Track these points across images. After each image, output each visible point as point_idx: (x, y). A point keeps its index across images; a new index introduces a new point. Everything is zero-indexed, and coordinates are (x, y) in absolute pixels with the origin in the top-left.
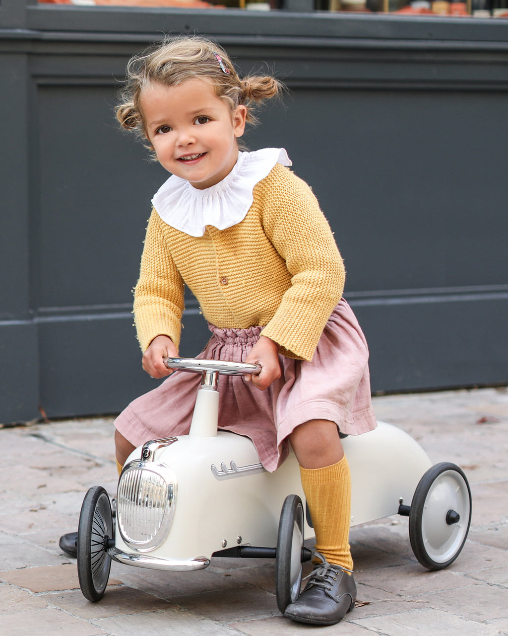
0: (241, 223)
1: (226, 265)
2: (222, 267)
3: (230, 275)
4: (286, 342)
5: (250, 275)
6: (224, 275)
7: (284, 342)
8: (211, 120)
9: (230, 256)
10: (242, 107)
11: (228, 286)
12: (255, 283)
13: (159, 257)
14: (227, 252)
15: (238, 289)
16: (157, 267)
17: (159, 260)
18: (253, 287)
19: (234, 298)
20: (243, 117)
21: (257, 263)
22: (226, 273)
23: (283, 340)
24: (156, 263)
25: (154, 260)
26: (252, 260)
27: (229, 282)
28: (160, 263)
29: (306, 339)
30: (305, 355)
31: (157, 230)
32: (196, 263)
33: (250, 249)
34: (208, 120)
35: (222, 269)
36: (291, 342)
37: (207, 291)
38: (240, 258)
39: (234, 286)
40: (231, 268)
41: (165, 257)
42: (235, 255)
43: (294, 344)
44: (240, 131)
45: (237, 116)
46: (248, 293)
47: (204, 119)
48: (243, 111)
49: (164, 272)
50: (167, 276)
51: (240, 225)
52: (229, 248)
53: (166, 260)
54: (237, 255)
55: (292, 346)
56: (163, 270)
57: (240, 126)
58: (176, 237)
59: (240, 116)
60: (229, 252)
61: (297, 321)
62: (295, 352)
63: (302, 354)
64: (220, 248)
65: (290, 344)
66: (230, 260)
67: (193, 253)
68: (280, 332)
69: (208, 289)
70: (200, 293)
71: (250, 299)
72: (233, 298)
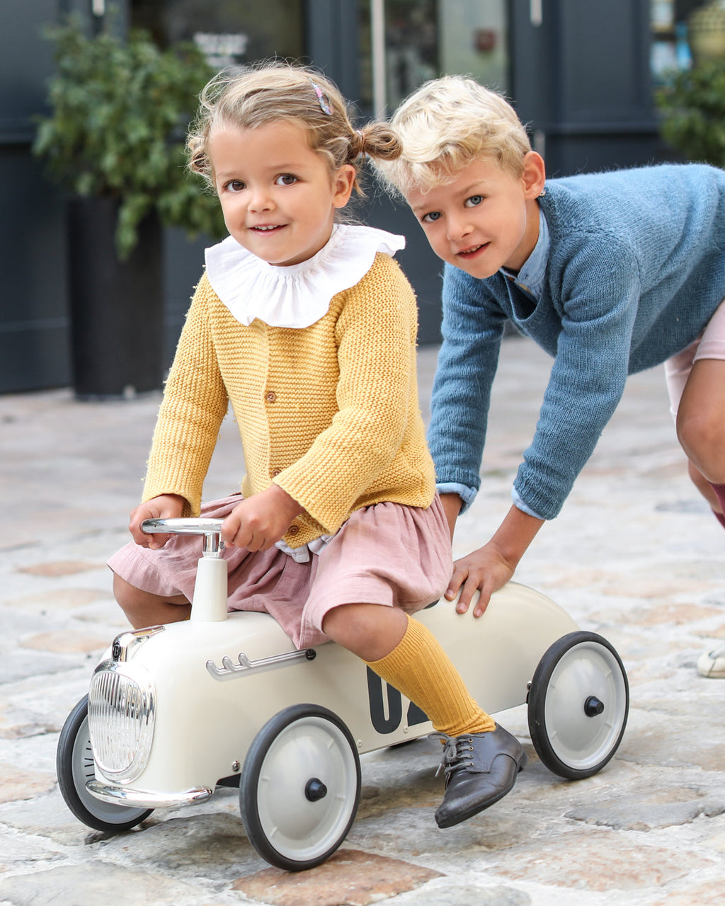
0: (310, 327)
1: (278, 377)
2: (272, 379)
3: (281, 391)
4: (301, 496)
5: (307, 399)
6: (272, 389)
7: (298, 495)
8: (299, 180)
9: (285, 367)
10: (349, 168)
11: (274, 405)
12: (312, 411)
13: (200, 341)
14: (283, 361)
15: (287, 412)
16: (195, 354)
17: (200, 345)
18: (308, 415)
19: (279, 422)
20: (350, 182)
21: (320, 386)
22: (276, 387)
23: (297, 493)
24: (195, 349)
25: (193, 344)
26: (314, 380)
27: (277, 400)
28: (199, 349)
29: (328, 499)
30: (323, 519)
31: (203, 304)
32: (241, 361)
33: (315, 365)
34: (295, 180)
35: (271, 382)
36: (307, 497)
37: (245, 401)
38: (298, 373)
39: (283, 407)
40: (284, 383)
41: (207, 343)
42: (293, 367)
43: (312, 500)
44: (343, 201)
45: (341, 180)
46: (300, 421)
47: (290, 179)
48: (351, 173)
49: (203, 363)
50: (207, 369)
51: (308, 330)
52: (287, 356)
53: (207, 346)
54: (296, 368)
55: (309, 503)
56: (203, 359)
57: (344, 193)
58: (223, 319)
59: (345, 180)
60: (286, 362)
61: (322, 471)
62: (311, 513)
63: (319, 516)
64: (274, 353)
65: (306, 500)
66: (285, 372)
67: (241, 347)
68: (297, 482)
69: (248, 400)
70: (236, 401)
71: (300, 430)
72: (276, 423)
